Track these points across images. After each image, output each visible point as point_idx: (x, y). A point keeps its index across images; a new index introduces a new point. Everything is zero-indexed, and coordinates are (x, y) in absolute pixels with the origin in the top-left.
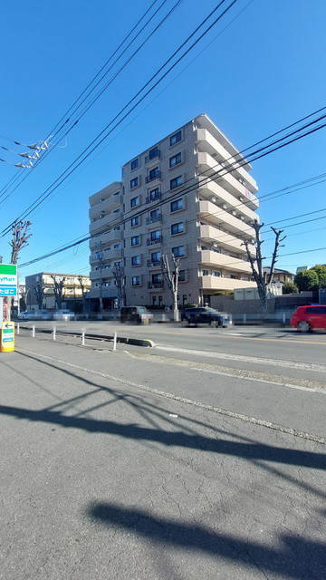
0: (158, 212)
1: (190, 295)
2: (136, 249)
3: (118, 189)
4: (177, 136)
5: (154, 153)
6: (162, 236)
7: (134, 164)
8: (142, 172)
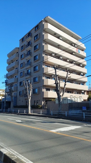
0: (30, 61)
1: (39, 101)
2: (22, 78)
3: (17, 51)
4: (37, 27)
5: (29, 34)
6: (31, 72)
7: (23, 40)
8: (25, 43)
